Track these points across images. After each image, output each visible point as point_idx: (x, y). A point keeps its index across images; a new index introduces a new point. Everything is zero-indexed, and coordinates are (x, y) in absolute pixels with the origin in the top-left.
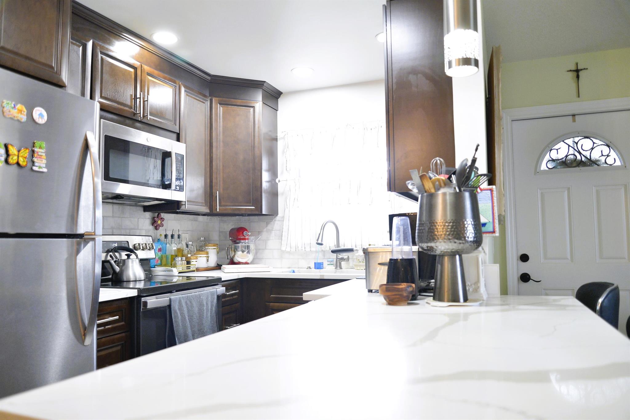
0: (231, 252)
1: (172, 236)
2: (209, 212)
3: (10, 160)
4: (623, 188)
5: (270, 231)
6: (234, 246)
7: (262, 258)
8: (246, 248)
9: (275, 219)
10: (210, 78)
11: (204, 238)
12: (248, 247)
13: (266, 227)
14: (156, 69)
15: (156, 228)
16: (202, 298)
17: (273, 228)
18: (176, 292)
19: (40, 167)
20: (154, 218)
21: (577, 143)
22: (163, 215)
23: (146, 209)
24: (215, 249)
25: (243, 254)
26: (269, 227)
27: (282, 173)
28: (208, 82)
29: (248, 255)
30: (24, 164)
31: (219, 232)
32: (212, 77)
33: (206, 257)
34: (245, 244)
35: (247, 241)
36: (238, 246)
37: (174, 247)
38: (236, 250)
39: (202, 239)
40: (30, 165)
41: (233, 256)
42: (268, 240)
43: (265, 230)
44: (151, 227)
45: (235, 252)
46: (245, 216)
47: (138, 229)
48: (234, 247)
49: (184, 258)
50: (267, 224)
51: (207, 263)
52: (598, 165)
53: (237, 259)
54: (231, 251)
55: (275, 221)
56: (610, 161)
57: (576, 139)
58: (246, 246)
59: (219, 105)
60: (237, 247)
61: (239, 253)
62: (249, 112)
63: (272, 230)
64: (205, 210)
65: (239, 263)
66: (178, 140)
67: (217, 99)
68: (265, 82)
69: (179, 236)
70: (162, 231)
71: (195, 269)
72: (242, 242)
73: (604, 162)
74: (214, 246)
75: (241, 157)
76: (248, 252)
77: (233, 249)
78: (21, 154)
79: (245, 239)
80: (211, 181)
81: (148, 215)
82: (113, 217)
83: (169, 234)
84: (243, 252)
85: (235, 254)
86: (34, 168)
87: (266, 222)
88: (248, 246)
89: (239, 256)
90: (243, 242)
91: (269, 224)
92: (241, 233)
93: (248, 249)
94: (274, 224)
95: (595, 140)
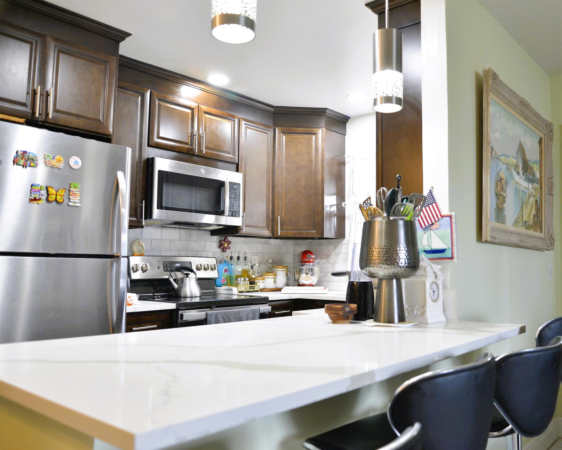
0: (296, 275)
1: (238, 258)
3: (50, 199)
5: (337, 255)
6: (299, 268)
7: (330, 281)
8: (310, 271)
9: (342, 243)
10: (274, 110)
11: (273, 260)
12: (312, 270)
13: (334, 250)
14: (215, 107)
15: (224, 250)
16: (241, 314)
17: (340, 251)
18: (215, 308)
19: (74, 203)
20: (221, 241)
22: (230, 238)
23: (213, 233)
24: (284, 271)
25: (307, 276)
26: (337, 250)
27: (349, 197)
28: (272, 113)
29: (312, 277)
30: (61, 201)
32: (275, 109)
33: (273, 278)
34: (309, 266)
35: (311, 264)
36: (303, 269)
37: (238, 268)
38: (300, 272)
39: (270, 261)
40: (66, 201)
41: (298, 278)
42: (336, 263)
43: (333, 253)
44: (219, 250)
45: (299, 274)
47: (205, 251)
48: (299, 269)
49: (247, 279)
50: (335, 247)
51: (274, 284)
53: (302, 281)
54: (296, 273)
58: (310, 268)
59: (282, 134)
60: (301, 270)
61: (303, 276)
62: (312, 139)
63: (339, 253)
64: (267, 233)
65: (303, 285)
66: (237, 171)
67: (280, 128)
68: (327, 108)
69: (245, 258)
70: (228, 253)
71: (259, 289)
72: (306, 265)
74: (283, 268)
75: (303, 183)
76: (312, 275)
77: (298, 272)
78: (58, 194)
79: (309, 262)
80: (273, 207)
81: (216, 238)
82: (180, 240)
83: (235, 256)
84: (307, 274)
85: (299, 277)
86: (70, 203)
87: (334, 246)
88: (312, 268)
89: (304, 279)
90: (308, 265)
91: (337, 247)
92: (305, 256)
93: (312, 271)
94: (341, 247)
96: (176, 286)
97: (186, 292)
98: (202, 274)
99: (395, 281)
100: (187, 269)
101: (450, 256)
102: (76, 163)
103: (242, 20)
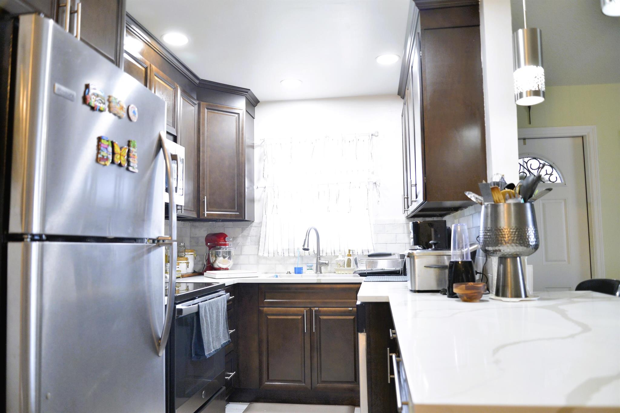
0: (212, 258)
2: (196, 217)
4: (563, 202)
5: (246, 237)
6: (215, 251)
7: (238, 264)
8: (228, 254)
9: (251, 225)
10: (198, 82)
11: (184, 244)
12: (229, 253)
13: (242, 233)
17: (249, 234)
18: (198, 298)
21: (527, 163)
24: (192, 255)
25: (224, 259)
26: (245, 233)
27: (259, 179)
28: (196, 86)
29: (229, 261)
31: (190, 237)
32: (200, 82)
33: (186, 263)
34: (226, 249)
35: (227, 247)
36: (220, 252)
38: (217, 255)
39: (182, 244)
41: (213, 261)
42: (244, 246)
43: (241, 235)
45: (216, 257)
46: (219, 221)
48: (215, 253)
50: (243, 230)
51: (187, 269)
52: (544, 182)
53: (218, 264)
54: (212, 257)
55: (251, 226)
56: (553, 179)
57: (526, 160)
58: (227, 251)
59: (206, 109)
60: (218, 253)
61: (220, 259)
63: (248, 236)
64: (193, 215)
65: (219, 269)
66: (175, 142)
67: (205, 103)
68: (250, 90)
71: (180, 275)
72: (223, 248)
73: (548, 179)
74: (192, 251)
76: (230, 258)
77: (214, 255)
79: (225, 245)
84: (224, 257)
85: (216, 260)
87: (241, 228)
88: (229, 251)
89: (220, 262)
90: (224, 248)
91: (245, 229)
92: (222, 238)
93: (229, 255)
94: (250, 230)
95: (540, 161)
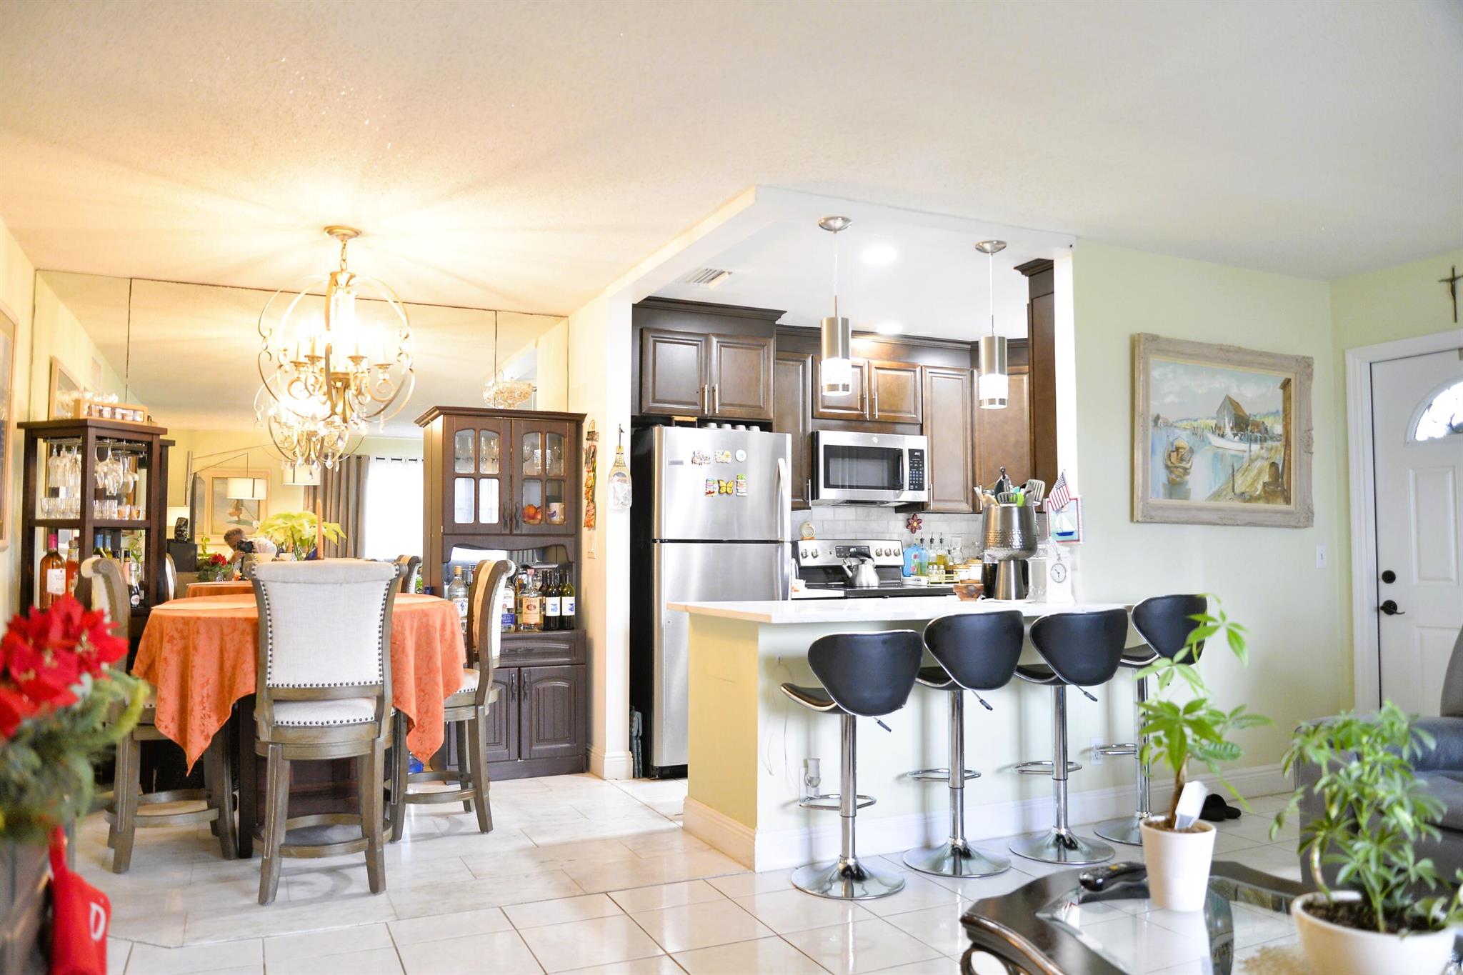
1: (932, 540)
3: (721, 491)
14: (889, 360)
15: (913, 530)
19: (742, 493)
20: (908, 519)
22: (920, 516)
23: (899, 509)
28: (969, 351)
30: (731, 492)
37: (932, 553)
39: (977, 543)
40: (735, 491)
44: (907, 531)
47: (888, 533)
49: (942, 567)
62: (1023, 380)
64: (965, 507)
66: (922, 434)
69: (941, 541)
70: (918, 535)
71: (959, 580)
75: (1012, 440)
78: (728, 485)
80: (974, 474)
81: (902, 517)
82: (856, 520)
83: (927, 538)
86: (738, 494)
96: (850, 574)
97: (861, 582)
98: (883, 561)
99: (1012, 562)
100: (862, 554)
101: (1077, 538)
102: (742, 455)
103: (841, 388)
